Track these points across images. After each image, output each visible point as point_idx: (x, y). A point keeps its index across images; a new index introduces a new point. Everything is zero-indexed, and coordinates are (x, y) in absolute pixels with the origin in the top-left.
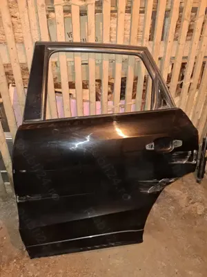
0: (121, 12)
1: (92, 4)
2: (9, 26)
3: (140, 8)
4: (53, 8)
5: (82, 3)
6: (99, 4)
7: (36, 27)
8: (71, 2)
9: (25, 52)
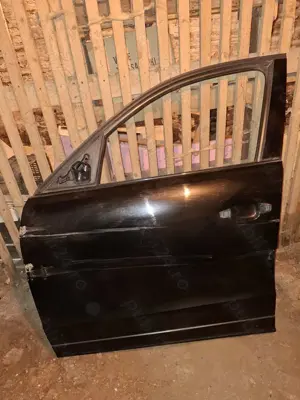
0: (184, 21)
1: (140, 15)
2: (35, 60)
4: (88, 28)
5: (126, 16)
6: (151, 13)
7: (69, 57)
8: (111, 17)
9: (57, 91)
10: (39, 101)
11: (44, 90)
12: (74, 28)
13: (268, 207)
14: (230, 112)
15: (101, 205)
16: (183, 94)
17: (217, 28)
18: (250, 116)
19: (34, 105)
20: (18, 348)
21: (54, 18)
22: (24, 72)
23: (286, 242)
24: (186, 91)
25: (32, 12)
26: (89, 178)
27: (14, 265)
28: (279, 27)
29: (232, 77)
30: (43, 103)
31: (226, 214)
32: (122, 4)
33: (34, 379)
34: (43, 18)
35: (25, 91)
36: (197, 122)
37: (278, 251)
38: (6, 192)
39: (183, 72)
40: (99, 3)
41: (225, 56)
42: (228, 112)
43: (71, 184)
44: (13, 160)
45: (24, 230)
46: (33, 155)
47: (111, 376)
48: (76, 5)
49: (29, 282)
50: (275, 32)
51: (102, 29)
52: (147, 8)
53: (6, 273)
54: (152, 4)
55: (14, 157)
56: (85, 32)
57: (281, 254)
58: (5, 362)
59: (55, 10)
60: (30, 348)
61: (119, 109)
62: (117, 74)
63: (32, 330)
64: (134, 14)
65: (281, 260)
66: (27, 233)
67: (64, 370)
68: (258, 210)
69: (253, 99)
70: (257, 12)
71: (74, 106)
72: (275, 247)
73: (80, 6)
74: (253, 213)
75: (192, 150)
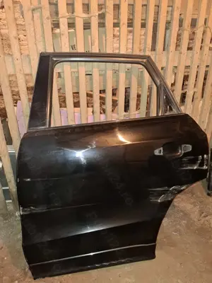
0: (124, 24)
1: (95, 16)
2: (15, 38)
3: (142, 20)
4: (58, 21)
5: (85, 16)
6: (102, 17)
8: (75, 14)
11: (19, 61)
12: (48, 18)
21: (33, 10)
30: (17, 70)
34: (25, 9)
40: (67, 4)
48: (51, 4)
52: (100, 13)
54: (103, 10)
59: (35, 5)
64: (91, 15)
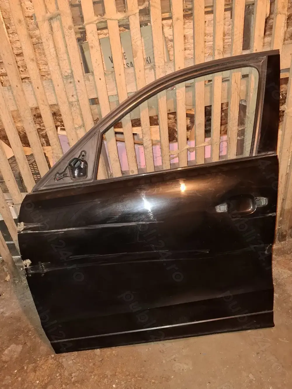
0: (178, 19)
1: (135, 15)
3: (205, 7)
4: (84, 28)
5: (120, 16)
6: (145, 12)
7: (65, 57)
8: (106, 16)
9: (54, 90)
10: (37, 100)
11: (41, 87)
12: (70, 28)
13: (264, 201)
14: (224, 111)
15: (98, 201)
16: (177, 91)
17: (210, 30)
18: (245, 112)
19: (32, 104)
20: (17, 344)
21: (51, 19)
22: (23, 76)
23: (283, 237)
24: (180, 89)
25: (31, 17)
26: (85, 174)
27: (14, 263)
28: (271, 28)
29: (226, 73)
30: (40, 102)
31: (222, 208)
32: (117, 4)
33: (32, 375)
34: (39, 19)
35: (23, 91)
36: (193, 122)
37: (275, 247)
38: (6, 191)
39: (177, 69)
40: (94, 3)
41: (219, 53)
42: (222, 111)
43: (68, 181)
44: (13, 160)
45: (22, 226)
46: (32, 155)
47: (108, 373)
48: (72, 6)
49: (28, 278)
50: (267, 33)
51: (98, 30)
52: (141, 8)
53: (6, 270)
54: (147, 3)
55: (14, 157)
56: (81, 33)
57: (279, 250)
58: (4, 358)
59: (51, 11)
60: (29, 344)
61: (115, 107)
62: (113, 72)
63: (31, 326)
64: (129, 13)
65: (278, 255)
66: (25, 230)
67: (62, 366)
68: (254, 204)
69: (247, 95)
70: (249, 10)
71: (71, 104)
72: (272, 242)
73: (76, 6)
74: (249, 207)
75: (188, 147)
